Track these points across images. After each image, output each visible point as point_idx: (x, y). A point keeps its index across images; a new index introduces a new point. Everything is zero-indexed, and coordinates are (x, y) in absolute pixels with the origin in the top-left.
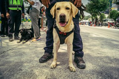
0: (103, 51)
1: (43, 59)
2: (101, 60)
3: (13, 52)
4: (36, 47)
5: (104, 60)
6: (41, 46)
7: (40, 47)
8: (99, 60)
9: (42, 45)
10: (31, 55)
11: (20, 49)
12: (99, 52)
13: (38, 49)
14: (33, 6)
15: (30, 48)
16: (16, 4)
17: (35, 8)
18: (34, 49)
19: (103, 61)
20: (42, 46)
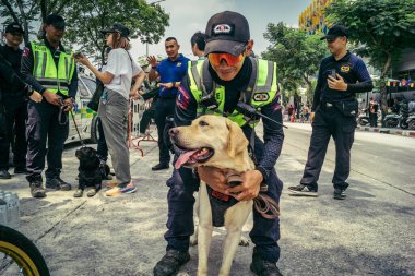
0: (327, 228)
1: (166, 269)
2: (324, 261)
3: (60, 243)
4: (127, 220)
5: (334, 261)
6: (141, 214)
7: (140, 220)
8: (319, 263)
9: (144, 210)
10: (121, 252)
11: (80, 228)
12: (317, 234)
13: (137, 227)
14: (110, 87)
15: (110, 223)
16: (54, 76)
17: (117, 94)
18: (123, 228)
19: (331, 265)
20: (145, 214)
